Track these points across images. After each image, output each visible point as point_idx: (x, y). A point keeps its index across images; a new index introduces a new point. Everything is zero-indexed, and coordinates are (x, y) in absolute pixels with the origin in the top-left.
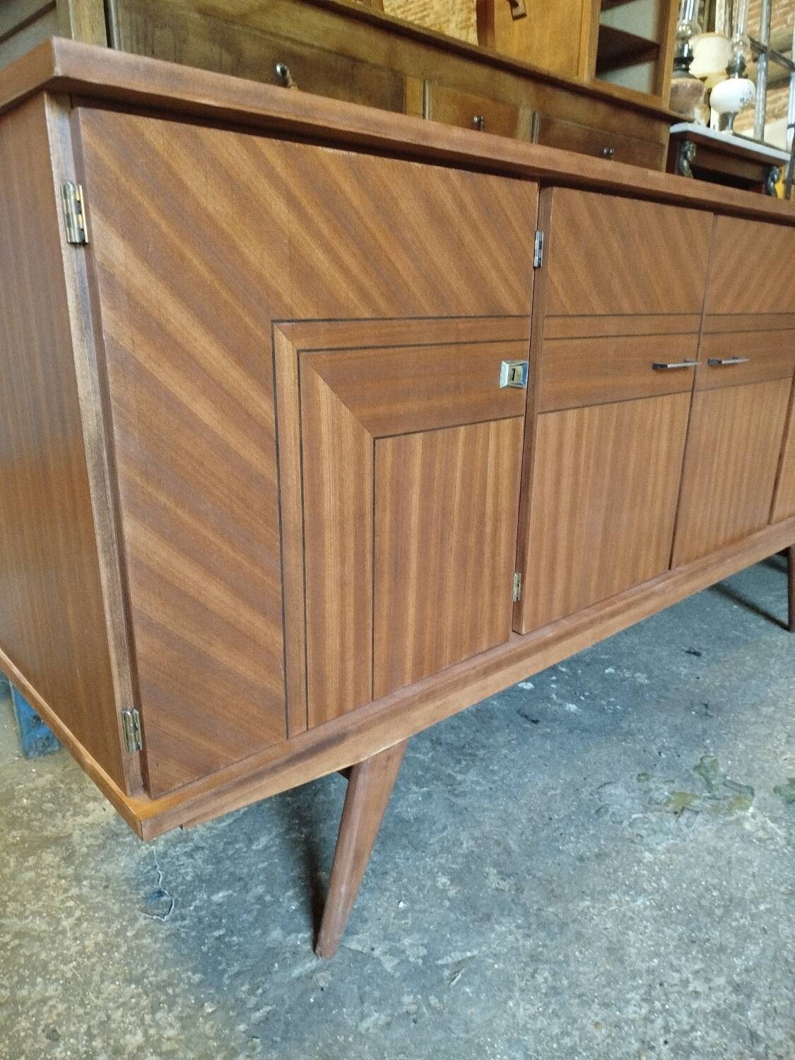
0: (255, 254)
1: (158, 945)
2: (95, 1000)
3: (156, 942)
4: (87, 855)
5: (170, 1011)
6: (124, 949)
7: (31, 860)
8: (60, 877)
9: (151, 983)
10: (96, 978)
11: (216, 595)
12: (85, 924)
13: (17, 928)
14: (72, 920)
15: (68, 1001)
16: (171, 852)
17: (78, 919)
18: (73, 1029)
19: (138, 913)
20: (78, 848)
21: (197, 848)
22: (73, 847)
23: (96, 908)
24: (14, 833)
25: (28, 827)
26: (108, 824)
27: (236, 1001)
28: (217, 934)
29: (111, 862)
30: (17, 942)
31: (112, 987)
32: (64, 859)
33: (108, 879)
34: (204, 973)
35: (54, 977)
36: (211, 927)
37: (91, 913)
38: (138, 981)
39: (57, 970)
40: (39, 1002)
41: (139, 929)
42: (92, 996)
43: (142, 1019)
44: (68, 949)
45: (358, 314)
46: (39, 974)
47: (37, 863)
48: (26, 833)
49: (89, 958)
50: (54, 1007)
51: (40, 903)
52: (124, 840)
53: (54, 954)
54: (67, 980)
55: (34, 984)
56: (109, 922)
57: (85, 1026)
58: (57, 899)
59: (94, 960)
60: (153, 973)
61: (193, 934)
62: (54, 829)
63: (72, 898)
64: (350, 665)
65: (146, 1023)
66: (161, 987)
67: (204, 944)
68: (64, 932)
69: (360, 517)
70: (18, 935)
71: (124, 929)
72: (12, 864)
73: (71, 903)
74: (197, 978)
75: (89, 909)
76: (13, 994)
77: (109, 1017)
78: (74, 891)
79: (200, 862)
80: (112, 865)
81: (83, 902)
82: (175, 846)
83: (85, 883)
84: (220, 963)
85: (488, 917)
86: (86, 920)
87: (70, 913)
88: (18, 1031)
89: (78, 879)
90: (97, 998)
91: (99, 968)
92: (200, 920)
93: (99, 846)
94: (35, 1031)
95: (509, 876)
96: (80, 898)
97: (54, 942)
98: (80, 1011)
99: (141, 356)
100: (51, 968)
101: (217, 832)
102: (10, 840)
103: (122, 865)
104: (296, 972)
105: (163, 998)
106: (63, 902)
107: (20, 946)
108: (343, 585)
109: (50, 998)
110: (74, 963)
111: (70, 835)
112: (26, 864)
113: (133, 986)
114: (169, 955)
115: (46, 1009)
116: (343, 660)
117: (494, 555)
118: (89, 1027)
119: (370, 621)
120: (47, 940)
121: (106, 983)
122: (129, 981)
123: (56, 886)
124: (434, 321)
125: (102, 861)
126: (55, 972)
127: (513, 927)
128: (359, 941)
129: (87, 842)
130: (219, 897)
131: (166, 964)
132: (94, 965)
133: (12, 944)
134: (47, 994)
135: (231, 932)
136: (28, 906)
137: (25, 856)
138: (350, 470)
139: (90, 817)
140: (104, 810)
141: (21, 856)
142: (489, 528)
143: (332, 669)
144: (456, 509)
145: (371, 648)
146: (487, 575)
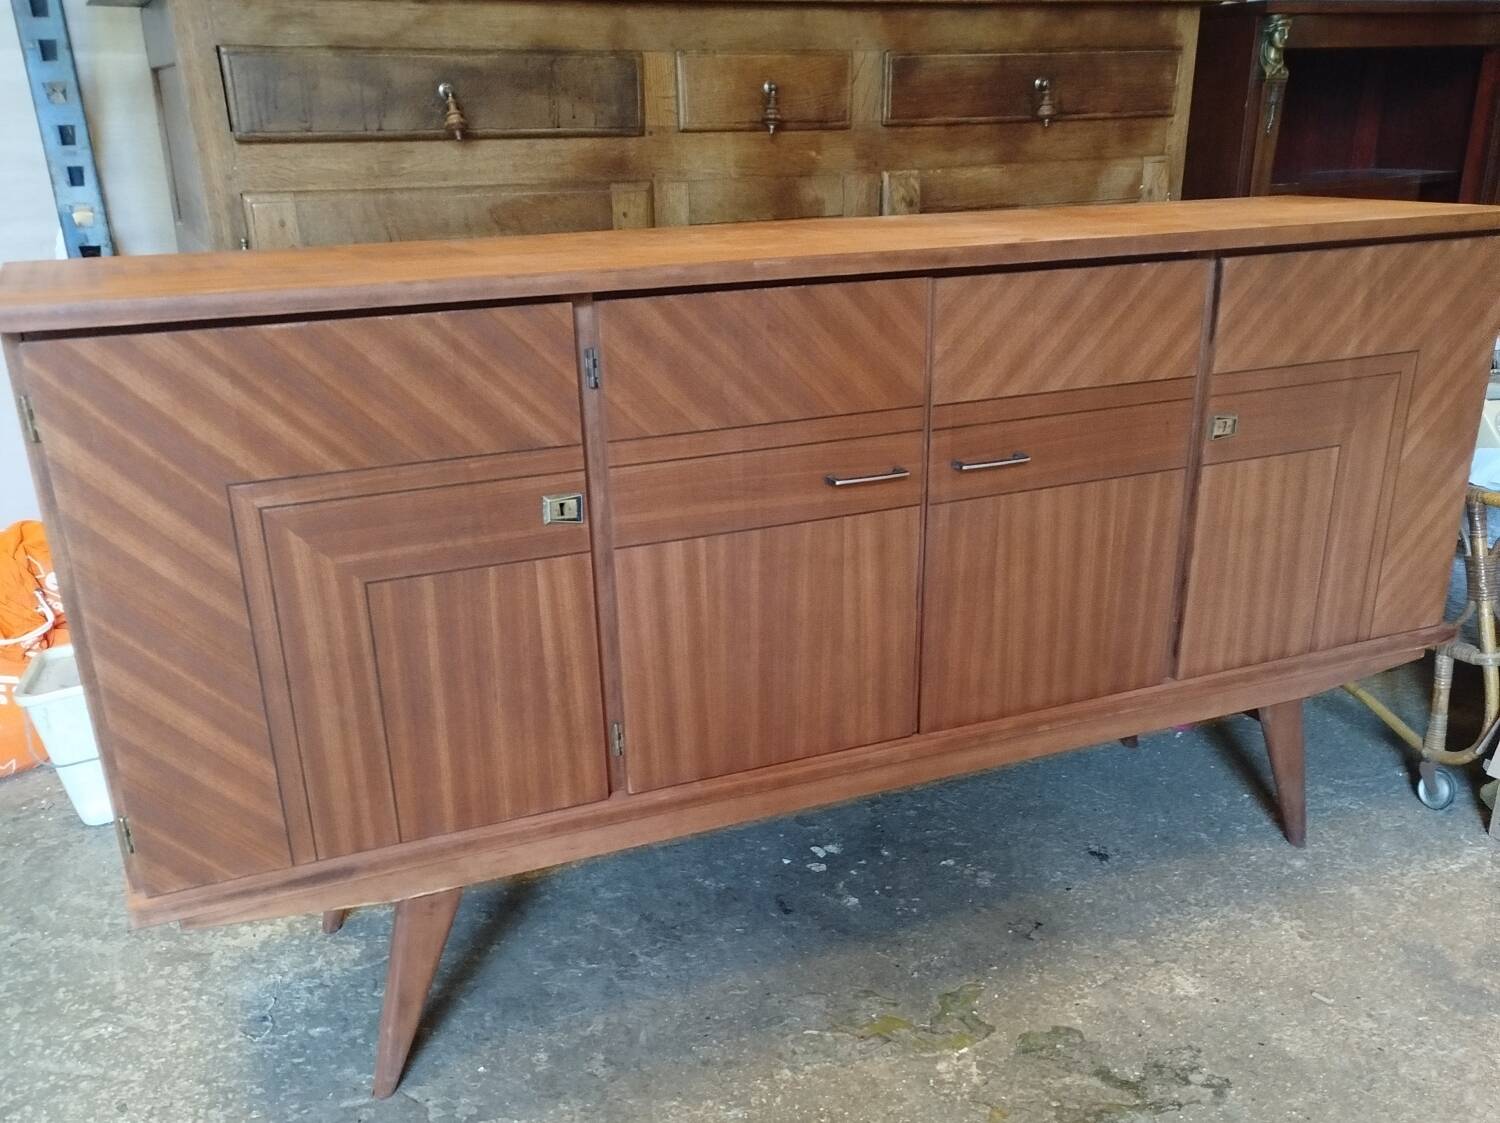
0: (201, 429)
1: (240, 1060)
2: (167, 1090)
3: (239, 1056)
4: (219, 974)
5: (222, 1110)
6: (209, 1057)
7: (168, 970)
8: (185, 989)
9: (218, 1086)
10: (176, 1074)
11: (192, 724)
12: (187, 1031)
13: (130, 1024)
14: (178, 1026)
15: (145, 1086)
16: (295, 985)
17: (183, 1026)
18: (139, 1107)
19: (237, 1031)
20: (212, 966)
21: (322, 985)
22: (209, 964)
23: (203, 1020)
24: (163, 943)
25: (177, 940)
26: (251, 949)
27: (281, 1114)
28: (296, 1061)
29: (236, 984)
30: (125, 1034)
31: (186, 1083)
32: (195, 973)
33: (227, 997)
34: (267, 1089)
35: (142, 1066)
36: (295, 1054)
37: (197, 1023)
38: (207, 1083)
39: (148, 1061)
40: (122, 1082)
41: (230, 1044)
42: (166, 1086)
43: (197, 1112)
44: (164, 1047)
45: (328, 468)
46: (131, 1062)
47: (171, 973)
48: (174, 944)
49: (177, 1058)
50: (132, 1088)
51: (158, 1008)
52: (257, 966)
53: (151, 1049)
54: (151, 1071)
55: (125, 1068)
56: (210, 1033)
57: (149, 1107)
58: (174, 1006)
59: (180, 1060)
60: (224, 1080)
61: (276, 1057)
62: (200, 946)
63: (185, 1008)
65: (199, 1114)
66: (224, 1092)
67: (279, 1066)
68: (167, 1034)
69: (356, 659)
70: (130, 1030)
71: (219, 1041)
72: (150, 970)
73: (183, 1012)
74: (259, 1091)
75: (196, 1019)
76: (106, 1072)
77: (171, 1104)
78: (192, 1003)
79: (316, 999)
80: (236, 987)
81: (194, 1013)
82: (301, 980)
83: (204, 997)
84: (285, 1083)
85: (559, 1095)
86: (189, 1028)
87: (179, 1019)
88: (97, 1100)
89: (200, 992)
90: (169, 1088)
91: (181, 1067)
92: (288, 1046)
93: (231, 968)
94: (110, 1102)
95: (612, 1064)
96: (194, 1010)
97: (155, 1040)
98: (152, 1096)
99: (95, 526)
100: (143, 1059)
101: (350, 975)
102: (157, 949)
103: (245, 988)
104: (345, 1104)
105: (221, 1099)
106: (178, 1010)
107: (125, 1038)
108: (343, 723)
109: (133, 1081)
110: (163, 1060)
111: (211, 954)
112: (161, 973)
113: (202, 1086)
114: (245, 1069)
115: (126, 1088)
116: (354, 798)
117: (565, 702)
118: (153, 1108)
119: (385, 762)
120: (150, 1038)
121: (181, 1080)
122: (200, 1081)
123: (177, 996)
124: (433, 464)
125: (229, 981)
126: (144, 1063)
127: (577, 1110)
128: (419, 1092)
129: (224, 963)
130: (316, 1032)
131: (240, 1074)
132: (179, 1064)
133: (121, 1036)
134: (132, 1078)
135: (308, 1062)
136: (147, 1008)
137: (162, 966)
138: (338, 614)
139: (238, 941)
140: (254, 935)
141: (160, 965)
142: (552, 674)
143: (341, 807)
144: (496, 652)
145: (390, 789)
146: (557, 721)
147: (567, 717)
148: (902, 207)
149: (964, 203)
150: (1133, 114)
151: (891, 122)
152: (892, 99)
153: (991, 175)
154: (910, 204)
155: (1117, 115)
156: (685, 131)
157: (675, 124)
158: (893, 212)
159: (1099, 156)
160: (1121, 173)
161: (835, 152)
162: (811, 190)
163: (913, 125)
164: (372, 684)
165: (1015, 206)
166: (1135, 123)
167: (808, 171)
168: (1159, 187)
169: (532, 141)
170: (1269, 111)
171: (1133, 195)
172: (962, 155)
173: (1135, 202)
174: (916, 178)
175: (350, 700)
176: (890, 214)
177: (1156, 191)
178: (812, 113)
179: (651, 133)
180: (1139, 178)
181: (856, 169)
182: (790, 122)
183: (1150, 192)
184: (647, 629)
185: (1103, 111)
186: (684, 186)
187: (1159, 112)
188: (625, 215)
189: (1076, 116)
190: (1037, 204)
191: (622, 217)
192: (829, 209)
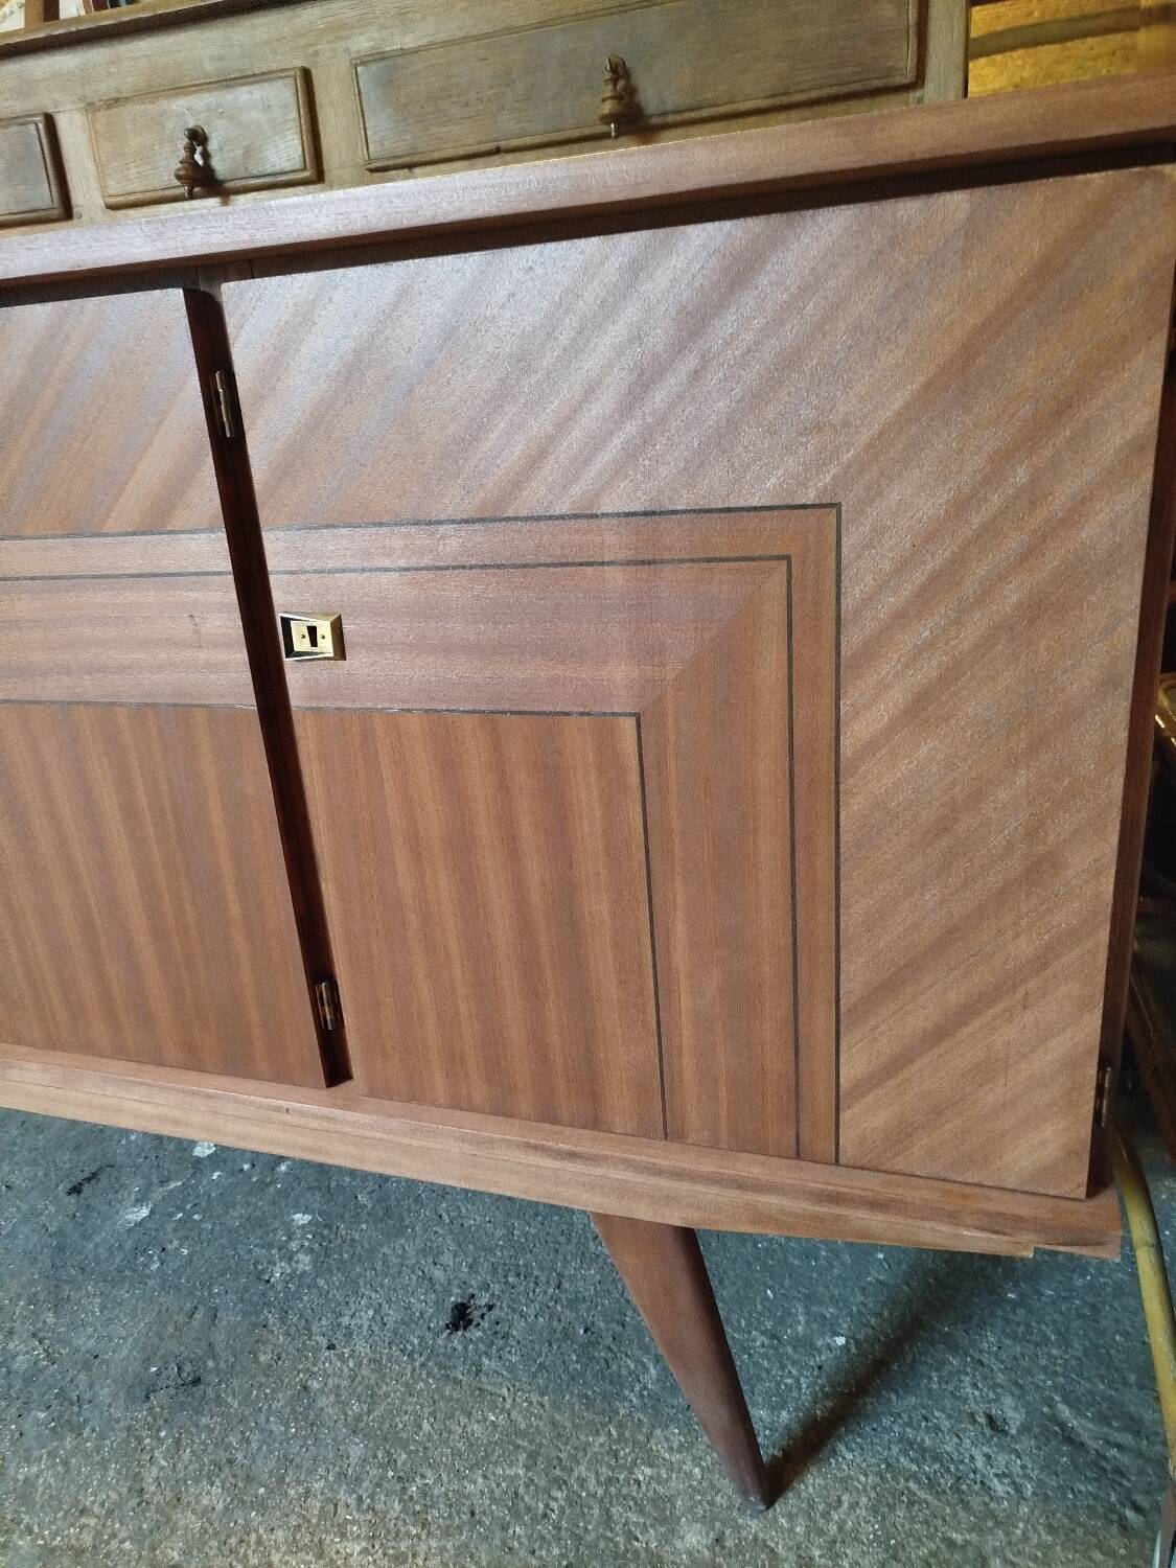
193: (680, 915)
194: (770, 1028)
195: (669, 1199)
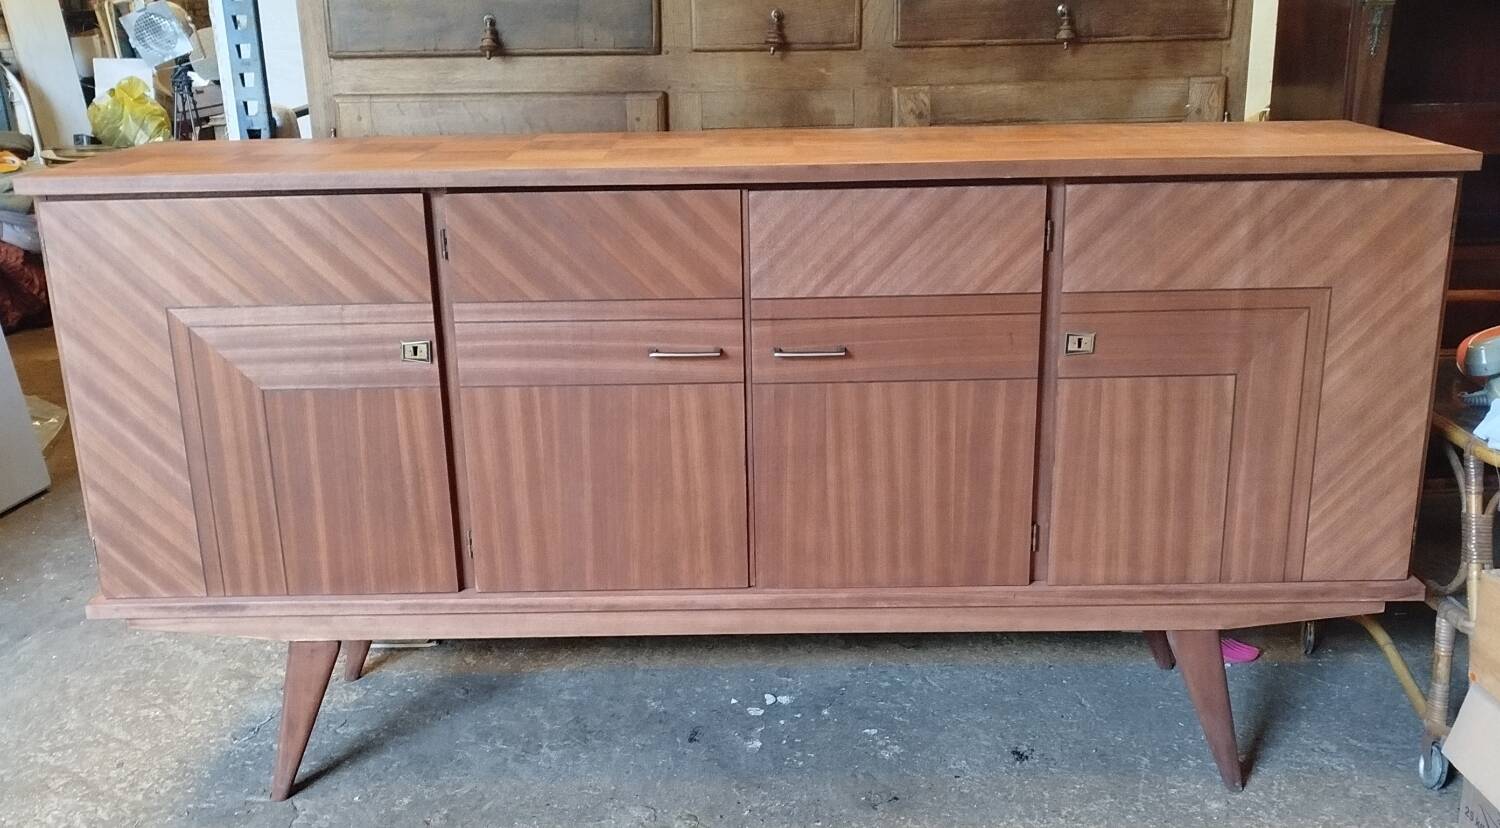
1: (214, 752)
2: (155, 760)
3: (216, 750)
5: (175, 781)
6: (198, 746)
7: (225, 681)
8: (224, 697)
9: (186, 766)
10: (169, 751)
12: (200, 725)
13: (172, 712)
14: (198, 720)
15: (145, 754)
17: (201, 721)
19: (230, 733)
23: (216, 720)
27: (206, 794)
28: (247, 762)
31: (170, 758)
32: (240, 688)
33: (244, 709)
34: (213, 775)
35: (155, 741)
36: (251, 757)
37: (211, 721)
38: (182, 762)
39: (160, 739)
40: (135, 748)
41: (218, 741)
42: (156, 757)
44: (178, 732)
45: (237, 303)
46: (151, 737)
47: (225, 684)
49: (179, 741)
50: (137, 753)
51: (197, 705)
53: (169, 731)
55: (144, 740)
56: (213, 730)
58: (207, 707)
59: (180, 743)
60: (193, 762)
61: (237, 756)
63: (213, 710)
64: (261, 559)
66: (187, 770)
67: (234, 763)
68: (187, 724)
69: (256, 447)
70: (168, 715)
71: (213, 737)
72: (215, 679)
73: (209, 712)
74: (207, 775)
75: (213, 719)
76: (131, 739)
78: (220, 707)
80: (256, 704)
81: (215, 714)
83: (230, 705)
84: (227, 775)
86: (203, 724)
87: (203, 716)
89: (231, 701)
90: (157, 759)
91: (176, 748)
92: (252, 751)
96: (217, 712)
98: (144, 761)
105: (180, 775)
107: (162, 720)
109: (141, 749)
110: (170, 740)
112: (220, 683)
113: (177, 763)
114: (212, 759)
115: (133, 752)
117: (420, 505)
120: (175, 724)
122: (179, 760)
123: (215, 701)
124: (314, 307)
126: (158, 739)
128: (304, 801)
131: (206, 762)
132: (177, 745)
133: (160, 718)
136: (191, 704)
137: (224, 678)
138: (242, 410)
142: (408, 480)
143: (243, 557)
144: (362, 455)
145: (280, 551)
146: (414, 522)
147: (422, 519)
148: (911, 119)
149: (980, 117)
150: (1175, 37)
151: (901, 43)
152: (902, 24)
153: (1009, 92)
154: (920, 116)
155: (1154, 38)
156: (696, 51)
157: (689, 45)
158: (902, 124)
159: (1139, 75)
160: (1163, 92)
161: (845, 69)
162: (819, 103)
163: (926, 46)
164: (267, 468)
165: (1035, 121)
166: (1184, 46)
167: (819, 85)
168: (1210, 107)
169: (564, 58)
170: (1373, 33)
171: (1178, 115)
172: (980, 73)
173: (1180, 121)
174: (926, 93)
175: (251, 477)
176: (899, 126)
177: (1206, 110)
178: (819, 35)
179: (667, 53)
180: (1185, 98)
181: (866, 84)
182: (796, 43)
183: (1199, 111)
184: (489, 456)
185: (1137, 34)
186: (697, 96)
187: (1210, 35)
188: (638, 119)
189: (1107, 39)
190: (1064, 119)
191: (636, 122)
192: (839, 118)
193: (1243, 467)
194: (1278, 518)
195: (1216, 615)
